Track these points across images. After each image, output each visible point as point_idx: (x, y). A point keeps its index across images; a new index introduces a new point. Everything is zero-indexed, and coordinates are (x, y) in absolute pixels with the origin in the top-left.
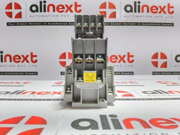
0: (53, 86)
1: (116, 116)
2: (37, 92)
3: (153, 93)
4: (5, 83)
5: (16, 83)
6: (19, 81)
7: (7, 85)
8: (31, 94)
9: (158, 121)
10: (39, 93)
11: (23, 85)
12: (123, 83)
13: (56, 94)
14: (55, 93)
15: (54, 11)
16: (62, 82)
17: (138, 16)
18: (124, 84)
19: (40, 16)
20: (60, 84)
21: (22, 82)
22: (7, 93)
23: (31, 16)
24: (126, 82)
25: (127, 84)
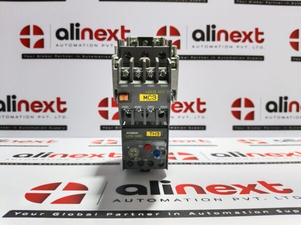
0: (90, 146)
1: (169, 182)
2: (70, 154)
3: (226, 155)
4: (21, 142)
5: (36, 141)
6: (40, 139)
7: (25, 144)
8: (62, 157)
9: (216, 188)
10: (73, 156)
11: (47, 144)
12: (189, 141)
13: (96, 157)
14: (94, 155)
15: (91, 38)
16: (103, 141)
17: (212, 47)
18: (190, 144)
19: (71, 45)
20: (100, 143)
21: (45, 140)
22: (29, 155)
23: (57, 45)
24: (193, 141)
25: (194, 144)
